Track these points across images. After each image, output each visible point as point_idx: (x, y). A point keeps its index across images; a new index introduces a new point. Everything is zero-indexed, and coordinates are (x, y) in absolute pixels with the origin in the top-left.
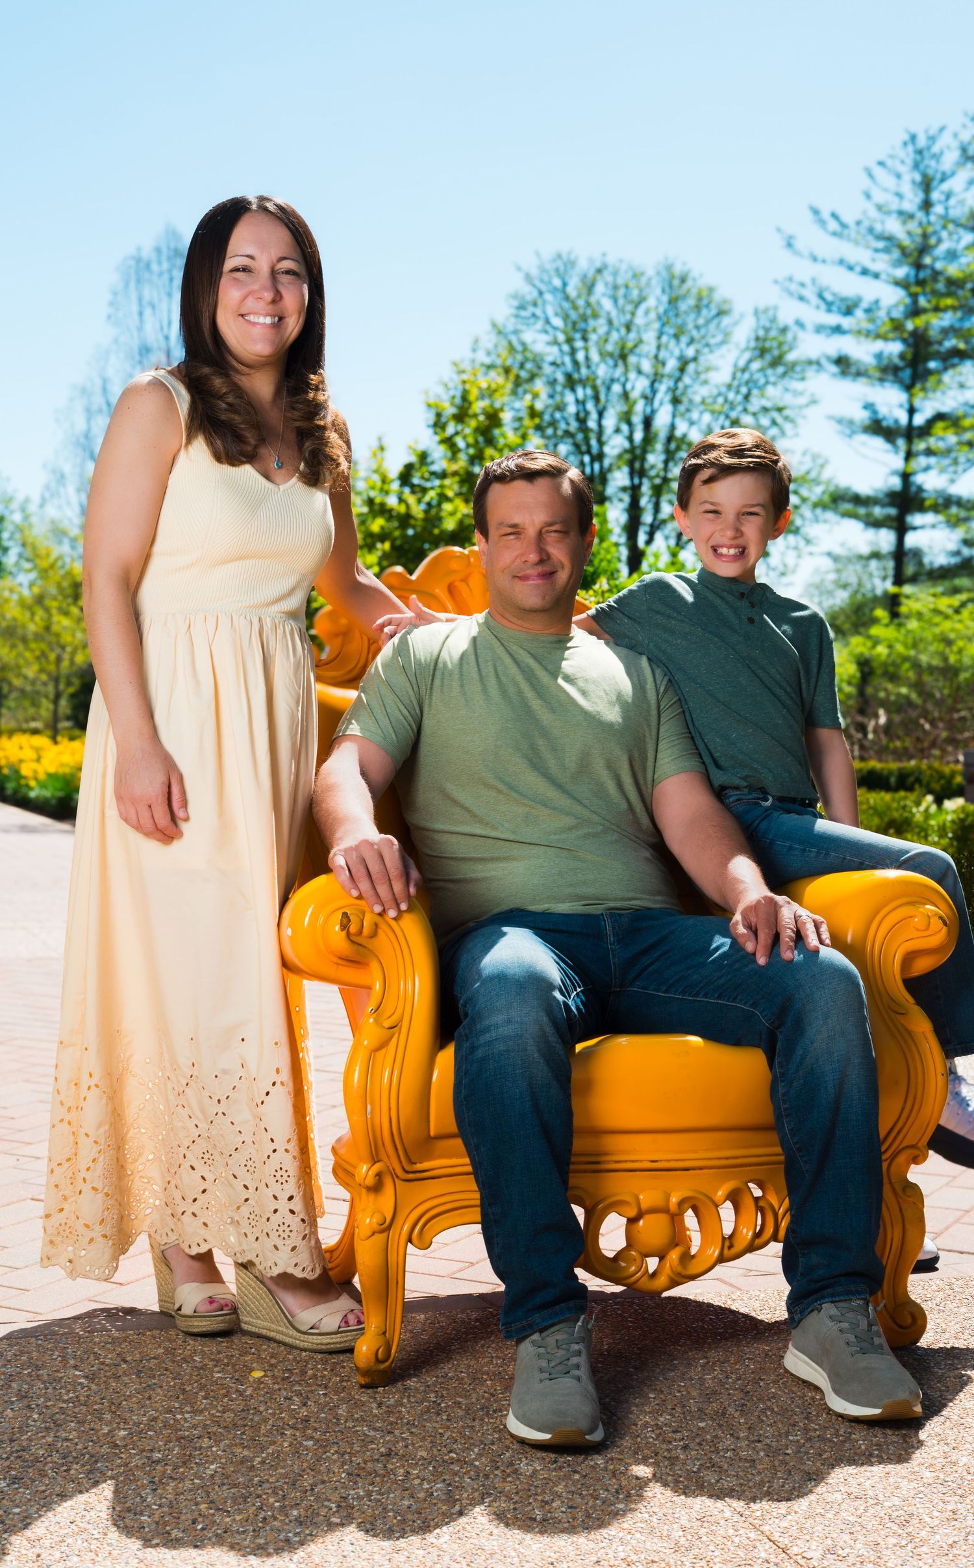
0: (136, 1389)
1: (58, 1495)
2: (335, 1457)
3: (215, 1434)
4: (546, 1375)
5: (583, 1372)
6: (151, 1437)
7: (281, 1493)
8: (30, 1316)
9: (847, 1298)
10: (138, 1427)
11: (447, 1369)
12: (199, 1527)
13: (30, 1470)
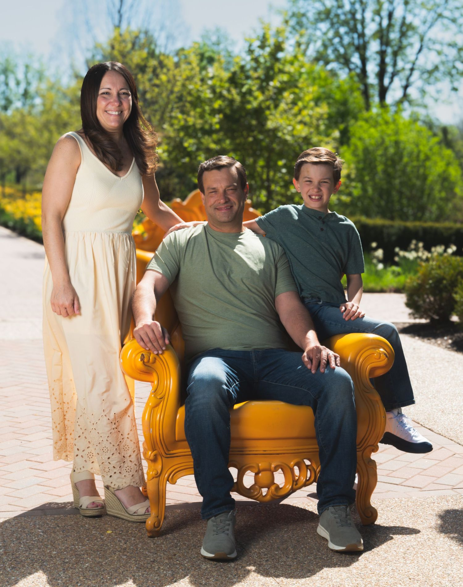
0: (61, 537)
1: (28, 573)
2: (133, 562)
3: (89, 553)
4: (216, 533)
5: (230, 532)
6: (65, 554)
7: (111, 574)
8: (22, 508)
9: (339, 505)
10: (61, 550)
11: (184, 531)
12: (79, 584)
13: (19, 565)
